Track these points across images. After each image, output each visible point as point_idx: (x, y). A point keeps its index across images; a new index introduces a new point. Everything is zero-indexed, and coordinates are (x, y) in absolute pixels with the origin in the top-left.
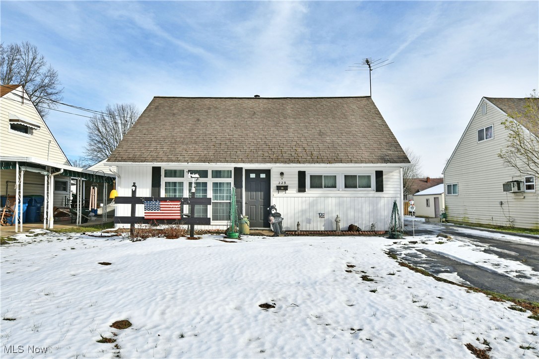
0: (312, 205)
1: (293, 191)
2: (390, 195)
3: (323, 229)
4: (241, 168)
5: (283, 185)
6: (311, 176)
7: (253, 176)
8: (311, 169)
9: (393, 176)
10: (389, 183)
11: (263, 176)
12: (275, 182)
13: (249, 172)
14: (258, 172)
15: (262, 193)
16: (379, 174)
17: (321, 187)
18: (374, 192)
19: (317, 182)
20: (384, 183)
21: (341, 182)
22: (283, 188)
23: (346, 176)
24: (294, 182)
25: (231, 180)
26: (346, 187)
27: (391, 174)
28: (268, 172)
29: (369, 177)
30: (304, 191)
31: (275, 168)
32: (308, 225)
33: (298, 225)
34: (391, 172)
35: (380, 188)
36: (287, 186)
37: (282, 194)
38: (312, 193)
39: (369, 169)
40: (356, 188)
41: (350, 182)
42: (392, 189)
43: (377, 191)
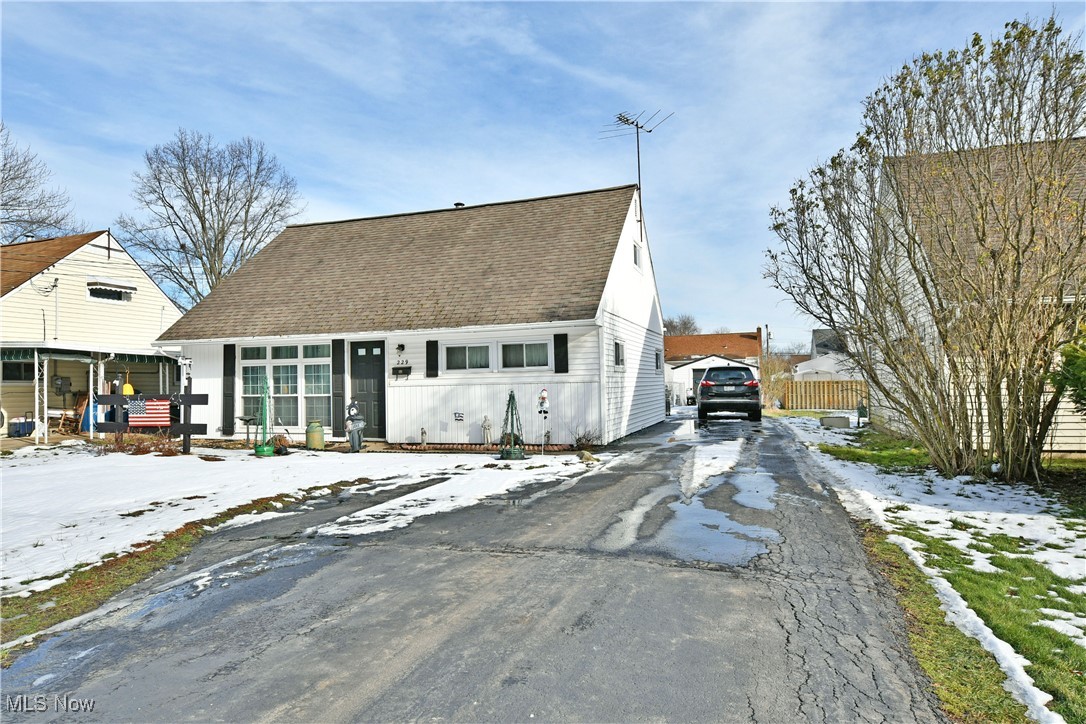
0: (446, 399)
1: (418, 375)
2: (579, 379)
3: (466, 440)
4: (343, 341)
5: (404, 365)
6: (448, 349)
7: (362, 352)
8: (447, 337)
9: (585, 341)
10: (579, 355)
11: (377, 351)
12: (391, 362)
13: (355, 346)
14: (369, 345)
15: (376, 381)
16: (561, 341)
17: (465, 368)
18: (552, 374)
19: (458, 359)
20: (570, 356)
21: (496, 357)
22: (404, 371)
23: (504, 347)
24: (419, 360)
25: (328, 361)
26: (505, 365)
27: (582, 339)
28: (381, 344)
29: (544, 346)
30: (436, 375)
31: (392, 338)
32: (444, 433)
33: (423, 433)
34: (583, 335)
35: (562, 366)
36: (410, 368)
37: (402, 381)
38: (447, 378)
39: (543, 332)
40: (522, 366)
41: (512, 357)
42: (583, 367)
43: (556, 372)
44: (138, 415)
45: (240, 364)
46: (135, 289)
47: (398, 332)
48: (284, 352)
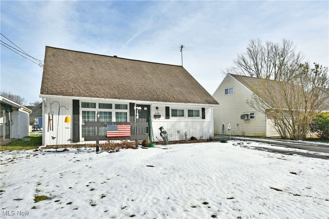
1: (163, 118)
2: (208, 121)
3: (178, 140)
4: (134, 103)
5: (158, 114)
6: (172, 110)
8: (173, 106)
10: (207, 114)
11: (146, 109)
12: (153, 112)
13: (138, 106)
14: (143, 106)
16: (203, 110)
17: (177, 116)
18: (201, 119)
19: (175, 113)
20: (205, 114)
21: (186, 113)
22: (157, 116)
23: (188, 110)
24: (163, 113)
25: (128, 111)
26: (188, 116)
27: (208, 110)
28: (148, 107)
29: (199, 111)
30: (169, 118)
31: (153, 104)
32: (171, 137)
34: (208, 109)
35: (204, 117)
36: (160, 115)
37: (157, 120)
38: (173, 119)
39: (197, 107)
40: (193, 116)
41: (191, 114)
42: (209, 118)
43: (202, 119)
44: (113, 132)
45: (81, 109)
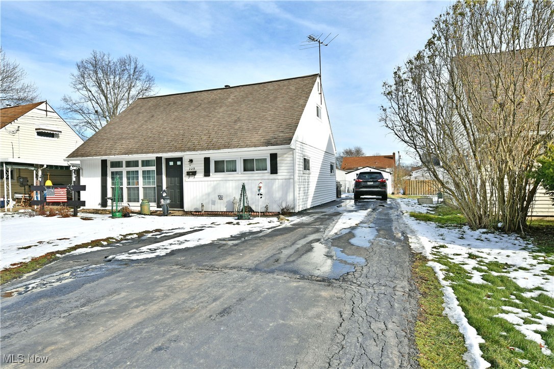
0: (215, 188)
1: (200, 175)
2: (284, 177)
3: (225, 210)
4: (161, 158)
5: (193, 171)
6: (215, 162)
7: (171, 163)
8: (215, 155)
9: (286, 157)
10: (283, 165)
11: (179, 163)
12: (186, 168)
13: (168, 160)
14: (175, 160)
15: (178, 179)
16: (274, 157)
17: (224, 172)
18: (269, 174)
19: (220, 167)
20: (278, 165)
21: (240, 166)
22: (192, 173)
23: (245, 160)
24: (200, 168)
25: (154, 168)
26: (245, 170)
27: (285, 156)
28: (181, 159)
29: (265, 160)
30: (209, 176)
31: (186, 155)
32: (213, 206)
33: (203, 206)
34: (285, 154)
35: (274, 170)
36: (196, 172)
37: (192, 178)
38: (215, 177)
39: (263, 152)
40: (254, 171)
41: (249, 166)
42: (286, 168)
43: (271, 173)
44: (51, 196)
45: (110, 170)
46: (61, 132)
47: (188, 153)
48: (132, 164)
